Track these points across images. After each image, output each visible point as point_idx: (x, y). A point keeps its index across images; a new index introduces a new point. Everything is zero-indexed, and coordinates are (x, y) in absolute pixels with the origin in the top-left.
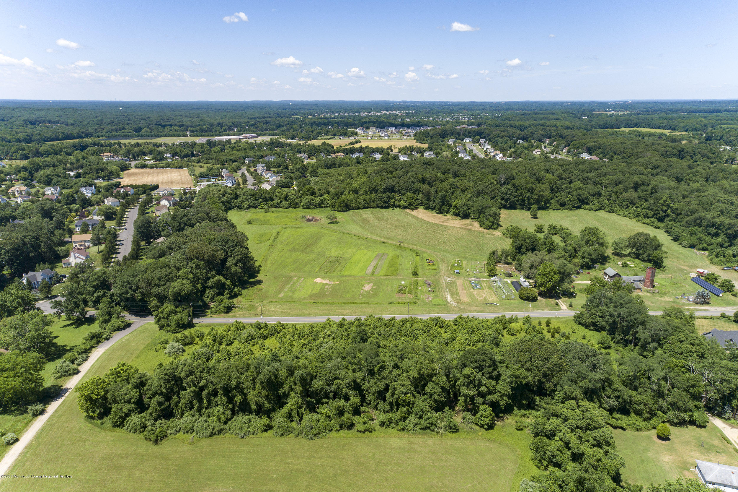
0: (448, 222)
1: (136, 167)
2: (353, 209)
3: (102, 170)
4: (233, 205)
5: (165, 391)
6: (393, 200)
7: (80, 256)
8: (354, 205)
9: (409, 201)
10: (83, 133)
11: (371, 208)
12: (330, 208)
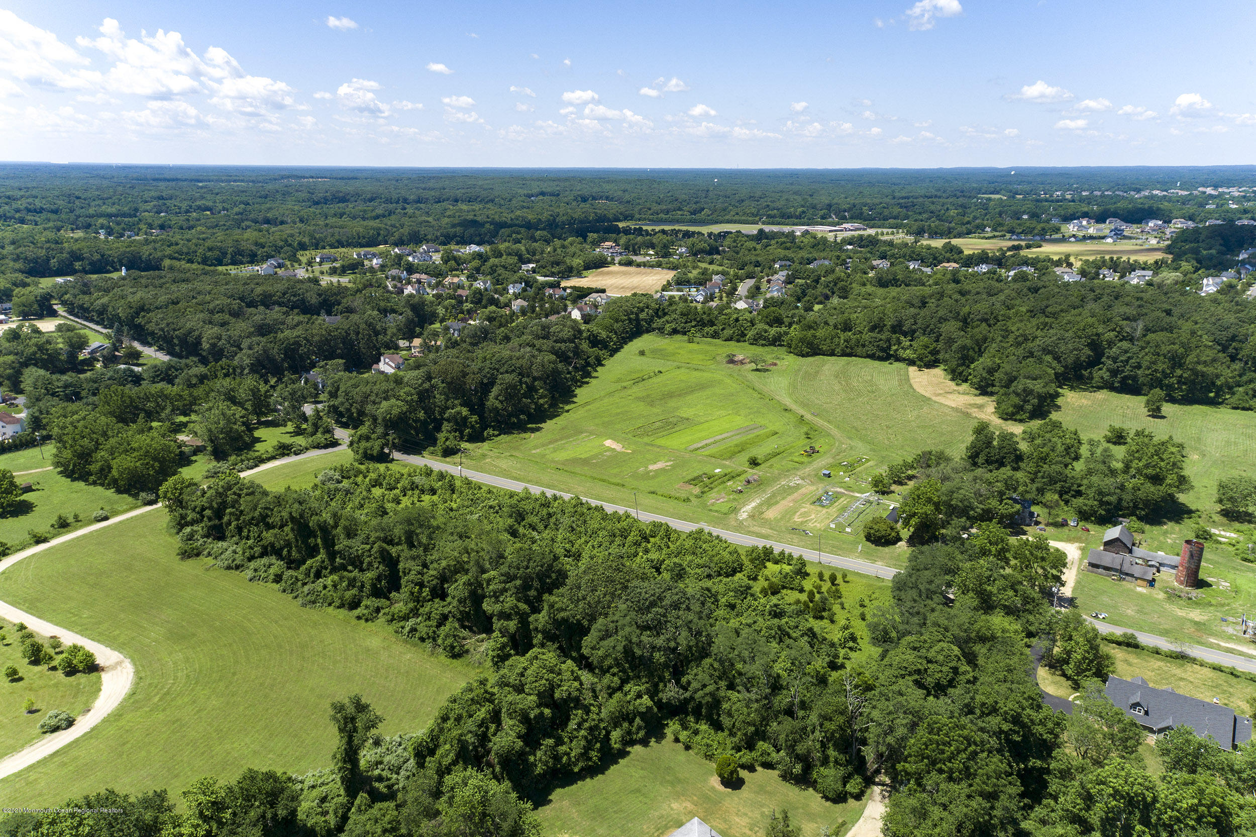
0: (950, 396)
1: (620, 264)
2: (824, 355)
3: (558, 264)
4: (654, 326)
5: (215, 506)
6: (894, 348)
7: (391, 363)
8: (825, 348)
9: (920, 351)
10: (621, 214)
11: (856, 356)
12: (785, 348)
